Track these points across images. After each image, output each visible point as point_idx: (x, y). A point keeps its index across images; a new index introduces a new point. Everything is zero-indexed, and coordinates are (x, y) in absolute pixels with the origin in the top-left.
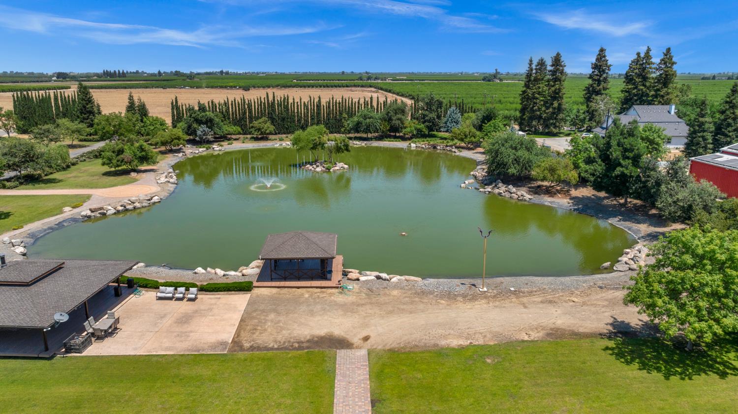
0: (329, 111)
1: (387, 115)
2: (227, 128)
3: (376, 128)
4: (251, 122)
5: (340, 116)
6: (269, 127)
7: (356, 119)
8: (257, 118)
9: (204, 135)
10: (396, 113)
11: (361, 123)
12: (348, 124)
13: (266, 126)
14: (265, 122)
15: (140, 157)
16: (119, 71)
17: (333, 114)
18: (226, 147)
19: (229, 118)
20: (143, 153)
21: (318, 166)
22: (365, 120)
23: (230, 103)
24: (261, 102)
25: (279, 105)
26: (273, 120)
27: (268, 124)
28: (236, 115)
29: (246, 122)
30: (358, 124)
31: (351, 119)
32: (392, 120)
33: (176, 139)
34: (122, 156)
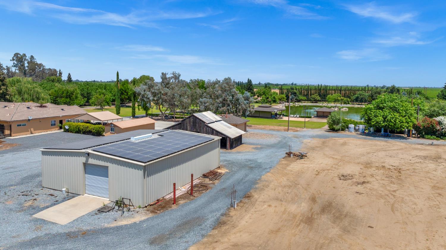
0: (345, 93)
1: (371, 94)
2: (301, 98)
3: (366, 100)
4: (311, 96)
5: (350, 95)
6: (318, 98)
7: (356, 95)
8: (313, 94)
9: (292, 98)
10: (375, 94)
11: (359, 97)
12: (353, 98)
13: (317, 97)
14: (317, 96)
15: (273, 100)
16: (240, 82)
17: (347, 94)
18: (301, 104)
19: (302, 94)
20: (275, 99)
21: (336, 108)
22: (361, 96)
23: (303, 88)
24: (316, 88)
25: (323, 90)
26: (320, 96)
27: (318, 97)
28: (305, 93)
29: (309, 96)
30: (357, 98)
31: (355, 96)
32: (373, 96)
33: (283, 98)
34: (268, 99)
